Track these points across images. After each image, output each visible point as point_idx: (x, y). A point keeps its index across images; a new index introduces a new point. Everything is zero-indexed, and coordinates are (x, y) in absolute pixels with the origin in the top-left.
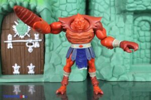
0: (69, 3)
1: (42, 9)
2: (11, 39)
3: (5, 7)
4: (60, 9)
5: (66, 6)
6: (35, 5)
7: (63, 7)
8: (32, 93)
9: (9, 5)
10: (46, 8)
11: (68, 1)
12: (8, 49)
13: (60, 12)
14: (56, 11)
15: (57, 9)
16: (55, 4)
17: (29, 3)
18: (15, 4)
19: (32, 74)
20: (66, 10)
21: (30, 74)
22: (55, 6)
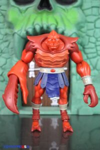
0: (98, 28)
1: (71, 33)
2: (33, 67)
3: (30, 31)
4: (87, 35)
5: (94, 32)
6: (64, 28)
7: (91, 33)
8: (55, 127)
9: (34, 29)
10: (75, 33)
11: (97, 26)
12: (30, 78)
13: (87, 37)
14: (83, 37)
15: (84, 34)
16: (83, 30)
17: (56, 26)
18: (42, 28)
19: (56, 106)
20: (94, 36)
21: (54, 106)
22: (82, 31)
